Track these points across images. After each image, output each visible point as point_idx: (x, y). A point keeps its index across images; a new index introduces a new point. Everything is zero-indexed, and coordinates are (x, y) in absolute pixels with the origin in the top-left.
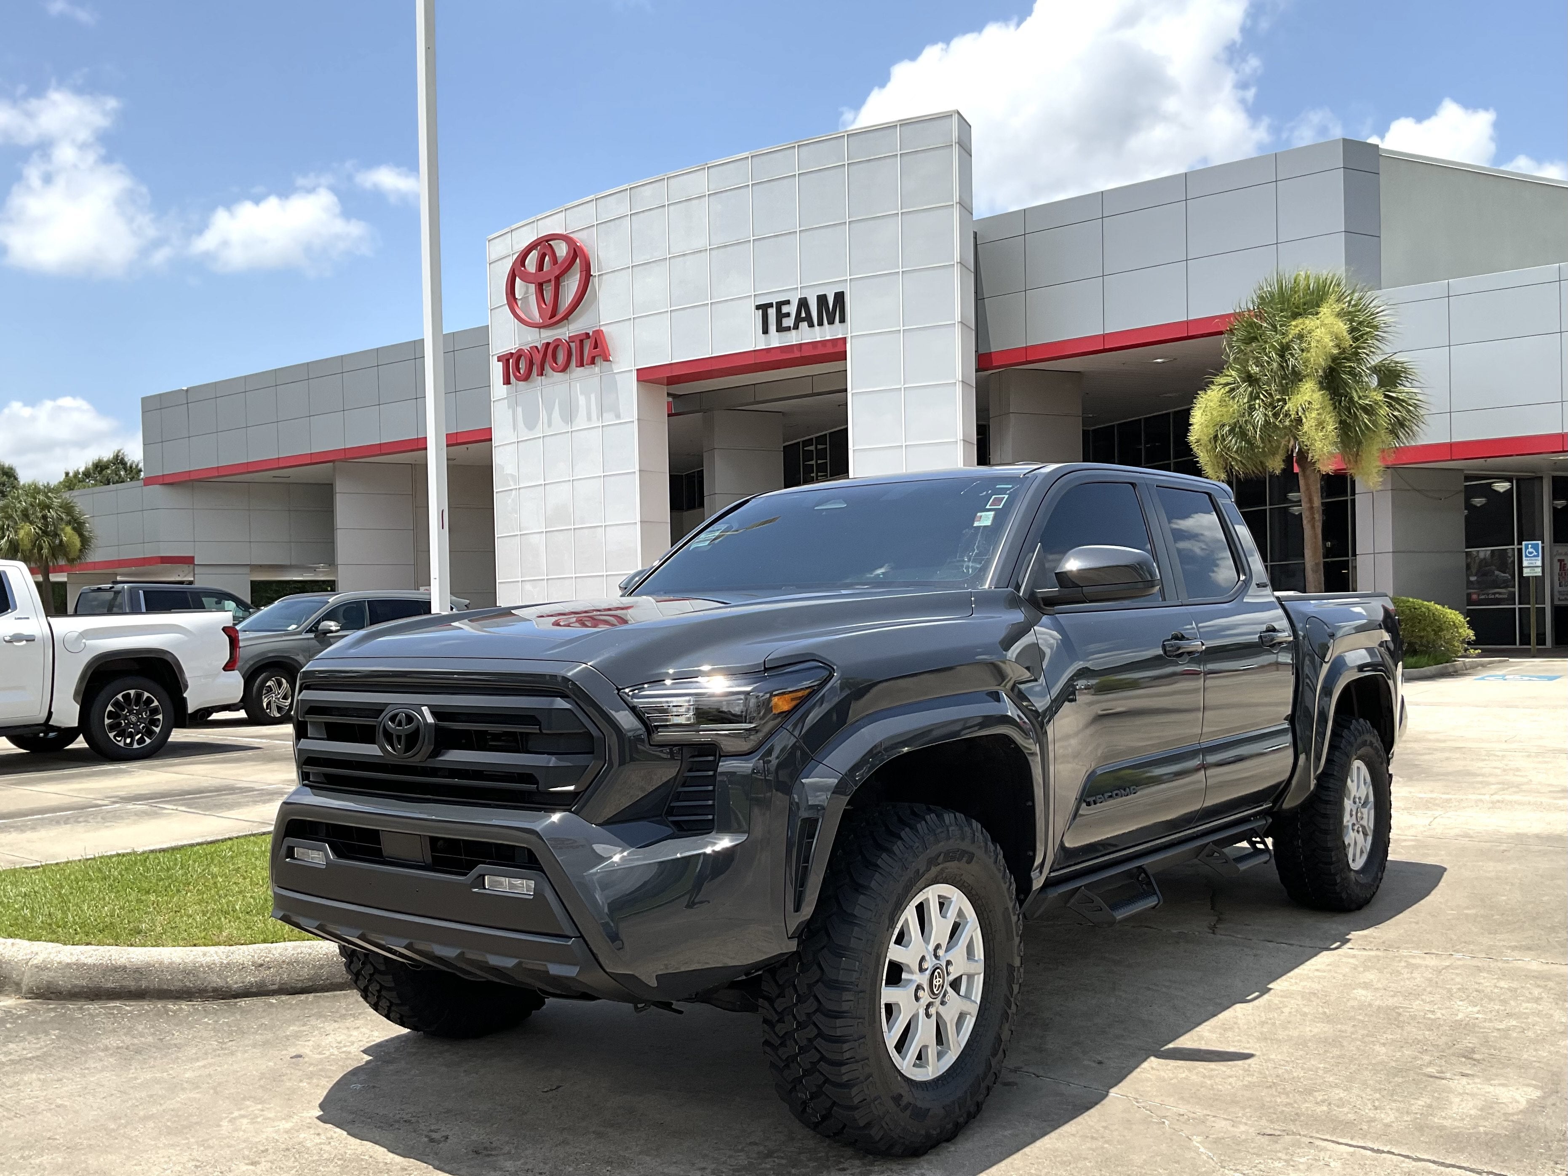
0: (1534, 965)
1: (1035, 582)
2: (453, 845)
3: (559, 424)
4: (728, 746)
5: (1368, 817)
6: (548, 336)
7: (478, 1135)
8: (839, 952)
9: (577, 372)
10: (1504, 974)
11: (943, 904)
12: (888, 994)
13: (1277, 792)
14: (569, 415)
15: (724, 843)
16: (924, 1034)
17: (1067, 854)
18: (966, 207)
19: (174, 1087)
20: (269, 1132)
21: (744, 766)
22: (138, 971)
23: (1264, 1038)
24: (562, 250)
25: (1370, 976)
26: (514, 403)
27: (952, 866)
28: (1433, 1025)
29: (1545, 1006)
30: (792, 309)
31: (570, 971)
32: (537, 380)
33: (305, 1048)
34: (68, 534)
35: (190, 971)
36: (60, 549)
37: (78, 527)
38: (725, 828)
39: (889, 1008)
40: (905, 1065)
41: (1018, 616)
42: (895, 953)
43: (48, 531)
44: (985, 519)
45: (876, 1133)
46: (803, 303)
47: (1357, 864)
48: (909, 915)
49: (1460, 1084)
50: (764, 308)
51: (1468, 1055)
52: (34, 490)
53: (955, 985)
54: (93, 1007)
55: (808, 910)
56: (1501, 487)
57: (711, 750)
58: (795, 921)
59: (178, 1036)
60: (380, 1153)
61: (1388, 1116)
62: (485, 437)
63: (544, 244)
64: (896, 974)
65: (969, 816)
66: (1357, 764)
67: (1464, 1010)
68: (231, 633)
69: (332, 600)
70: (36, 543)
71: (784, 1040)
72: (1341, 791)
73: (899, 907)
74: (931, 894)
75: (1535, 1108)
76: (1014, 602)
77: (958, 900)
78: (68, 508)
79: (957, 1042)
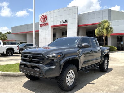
0: (119, 77)
1: (80, 46)
2: (33, 66)
3: (44, 30)
4: (55, 59)
5: (107, 65)
6: (44, 23)
7: (35, 88)
8: (63, 76)
9: (46, 26)
10: (117, 78)
11: (71, 72)
12: (67, 79)
13: (99, 63)
14: (45, 29)
15: (54, 67)
16: (70, 82)
17: (82, 68)
18: (77, 13)
19: (12, 84)
20: (18, 88)
21: (56, 61)
22: (9, 74)
23: (97, 82)
24: (45, 16)
25: (106, 78)
26: (41, 28)
27: (72, 69)
28: (111, 82)
29: (120, 81)
30: (63, 21)
31: (42, 77)
32: (43, 27)
33: (22, 81)
34: (6, 38)
35: (13, 74)
36: (5, 39)
37: (6, 37)
38: (54, 66)
39: (67, 80)
40: (68, 84)
41: (79, 49)
42: (67, 76)
43: (4, 38)
44: (76, 41)
45: (65, 90)
46: (64, 21)
47: (106, 68)
48: (69, 73)
49: (112, 87)
50: (61, 21)
51: (113, 84)
52: (3, 34)
53: (72, 78)
54: (6, 77)
55: (61, 72)
56: (120, 37)
57: (53, 60)
58: (59, 73)
59: (12, 79)
60: (27, 90)
61: (106, 89)
62: (38, 31)
63: (43, 16)
64: (67, 77)
65: (74, 65)
66: (106, 60)
67: (113, 81)
68: (18, 46)
69: (26, 44)
70: (3, 38)
71: (59, 82)
72: (105, 63)
73: (68, 72)
74: (70, 71)
75: (118, 89)
76: (78, 48)
77: (73, 71)
78: (6, 36)
79: (72, 83)
